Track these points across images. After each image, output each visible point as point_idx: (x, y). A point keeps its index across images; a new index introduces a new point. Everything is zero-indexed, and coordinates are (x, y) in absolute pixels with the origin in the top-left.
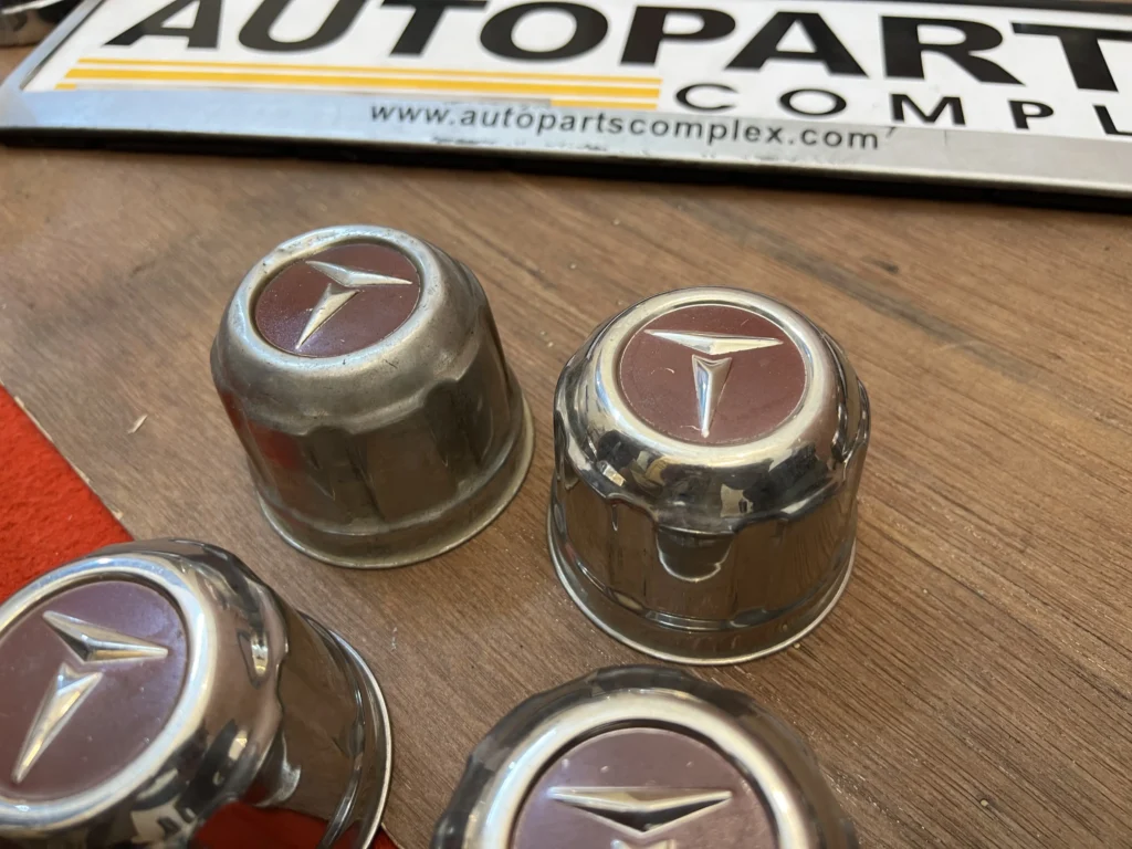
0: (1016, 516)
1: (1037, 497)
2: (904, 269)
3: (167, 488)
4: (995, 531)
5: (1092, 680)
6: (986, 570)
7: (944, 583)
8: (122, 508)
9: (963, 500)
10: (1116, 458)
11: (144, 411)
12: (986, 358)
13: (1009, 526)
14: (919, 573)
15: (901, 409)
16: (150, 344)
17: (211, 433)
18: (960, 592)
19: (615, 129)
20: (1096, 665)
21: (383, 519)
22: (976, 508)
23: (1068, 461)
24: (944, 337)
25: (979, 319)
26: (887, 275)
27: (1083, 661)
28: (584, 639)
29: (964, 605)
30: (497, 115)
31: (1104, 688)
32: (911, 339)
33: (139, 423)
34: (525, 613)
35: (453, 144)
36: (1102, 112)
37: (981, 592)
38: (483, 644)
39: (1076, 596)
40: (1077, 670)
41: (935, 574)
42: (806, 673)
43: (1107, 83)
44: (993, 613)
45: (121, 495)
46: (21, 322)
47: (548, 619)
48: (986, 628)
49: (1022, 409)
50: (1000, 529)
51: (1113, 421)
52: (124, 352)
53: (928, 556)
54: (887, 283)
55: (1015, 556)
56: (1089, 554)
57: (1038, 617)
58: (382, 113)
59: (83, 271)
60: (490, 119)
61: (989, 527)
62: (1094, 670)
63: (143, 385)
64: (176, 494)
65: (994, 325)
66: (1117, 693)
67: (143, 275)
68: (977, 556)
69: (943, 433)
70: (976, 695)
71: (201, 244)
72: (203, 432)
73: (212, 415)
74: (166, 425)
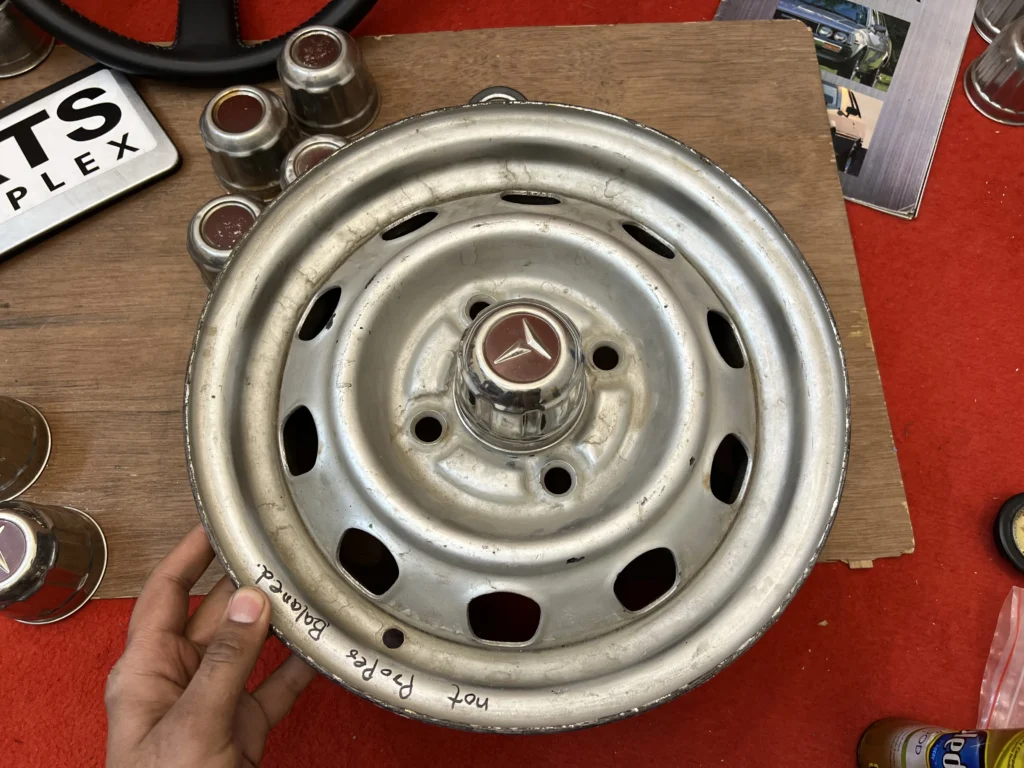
0: (90, 377)
1: (94, 366)
2: (11, 303)
4: (86, 387)
5: (131, 413)
6: (89, 402)
7: (80, 415)
9: (73, 383)
10: (113, 335)
12: (57, 324)
13: (89, 382)
15: (38, 364)
18: (87, 414)
22: (78, 383)
23: (99, 346)
24: (39, 324)
25: (48, 308)
26: (6, 310)
29: (88, 417)
31: (135, 413)
32: (26, 333)
36: (45, 177)
39: (118, 391)
40: (126, 413)
42: (54, 472)
43: (44, 158)
48: (98, 420)
49: (78, 336)
50: (89, 385)
51: (108, 321)
53: (71, 410)
54: (8, 314)
55: (97, 391)
56: (116, 375)
57: (110, 406)
61: (84, 387)
65: (54, 307)
68: (85, 399)
69: (57, 364)
70: (103, 441)
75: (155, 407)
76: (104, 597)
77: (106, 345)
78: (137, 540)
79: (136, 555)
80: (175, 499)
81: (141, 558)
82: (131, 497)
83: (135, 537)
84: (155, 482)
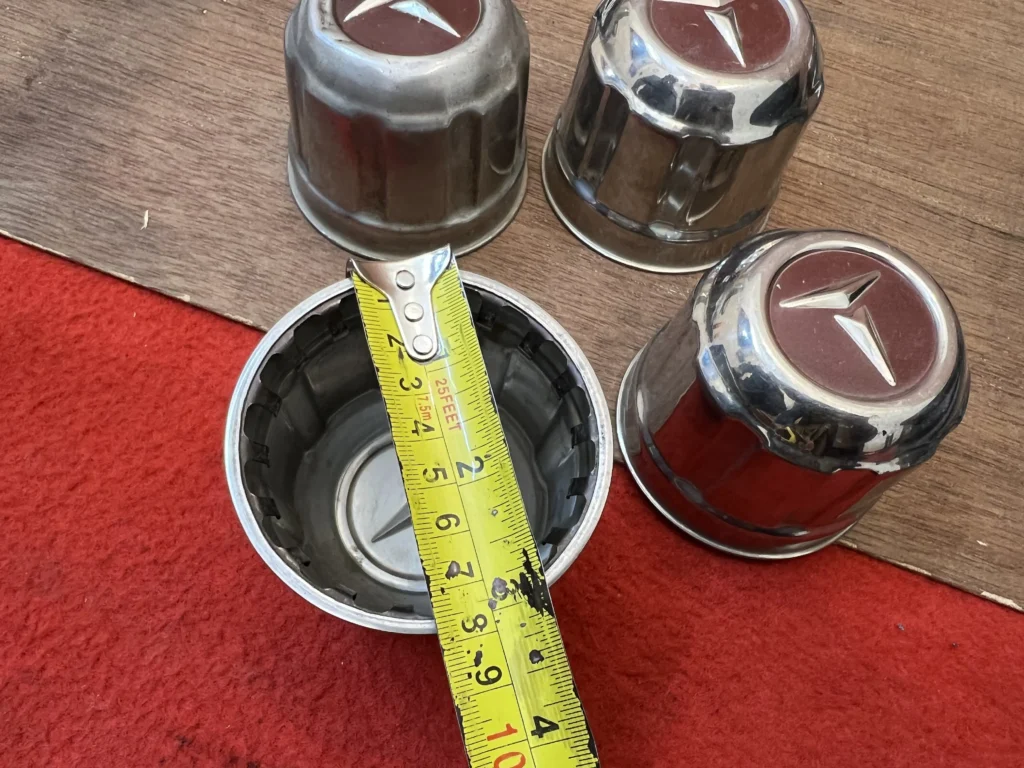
0: (855, 120)
1: (863, 104)
3: (217, 265)
4: (845, 133)
5: (933, 210)
6: (851, 160)
7: (831, 175)
8: (186, 291)
10: (898, 67)
11: (143, 209)
13: (854, 128)
14: (812, 172)
16: (100, 148)
17: (223, 210)
18: (842, 178)
20: (933, 201)
22: (829, 121)
23: (871, 75)
27: (924, 200)
28: (622, 278)
29: (846, 185)
31: (941, 213)
33: (146, 219)
37: (853, 175)
39: (907, 162)
40: (923, 206)
41: (822, 171)
44: (865, 186)
45: (176, 281)
47: (590, 272)
48: (864, 197)
49: (831, 46)
50: (849, 131)
51: (888, 42)
52: (76, 161)
53: (813, 160)
55: (864, 146)
56: (904, 134)
57: (887, 180)
61: (842, 132)
62: (931, 204)
63: (123, 186)
64: (228, 267)
66: (950, 214)
68: (843, 153)
71: (79, 42)
72: (214, 210)
73: (213, 195)
74: (174, 213)
75: (983, 217)
76: (864, 548)
77: (883, 79)
79: (941, 486)
81: (951, 497)
84: (982, 355)
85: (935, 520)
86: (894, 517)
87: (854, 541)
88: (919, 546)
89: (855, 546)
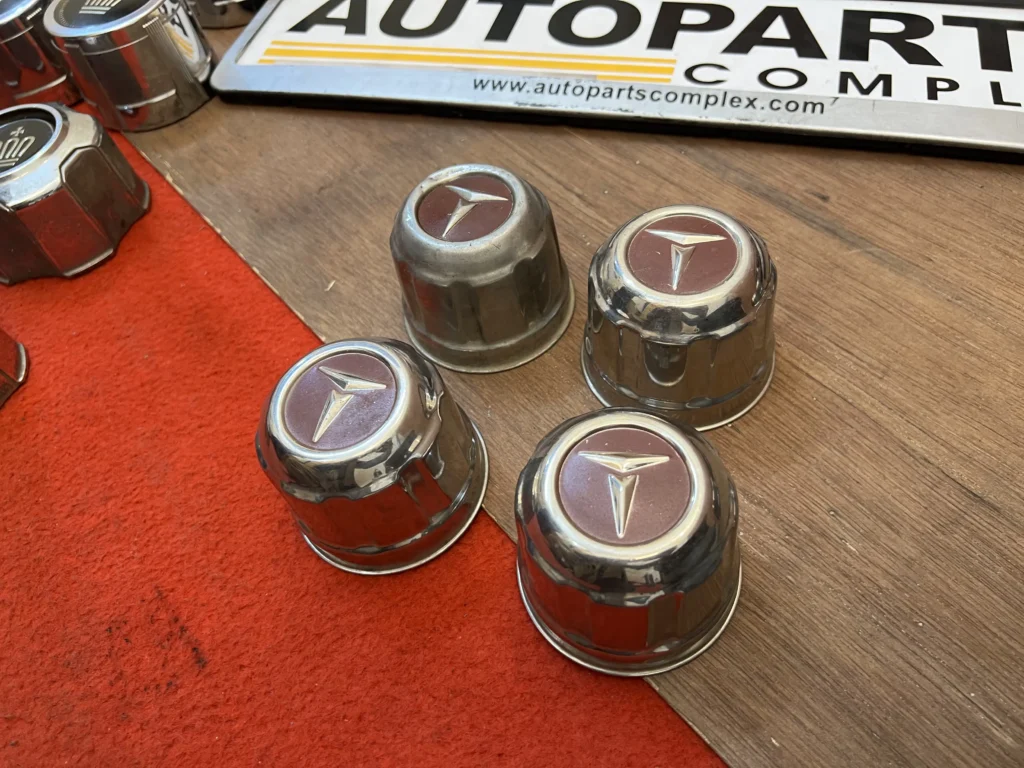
0: (881, 357)
1: (897, 347)
2: (833, 198)
3: (351, 324)
4: (865, 365)
5: (911, 453)
6: (856, 388)
7: (828, 394)
8: (325, 334)
9: (848, 347)
10: (955, 325)
11: (334, 278)
12: (881, 260)
13: (875, 363)
14: (812, 388)
15: (817, 290)
16: (334, 237)
17: (376, 292)
18: (837, 400)
19: (640, 97)
20: (916, 444)
21: (485, 341)
22: (856, 352)
23: (923, 326)
24: (853, 245)
25: (880, 233)
26: (820, 202)
27: (907, 442)
29: (838, 407)
30: (559, 86)
31: (917, 457)
32: (831, 245)
33: (331, 285)
34: (566, 401)
35: (528, 107)
36: (996, 88)
37: (850, 401)
38: (541, 417)
39: (911, 405)
40: (904, 447)
41: (822, 389)
42: (733, 441)
43: (1006, 66)
44: (856, 413)
45: (324, 327)
46: (251, 221)
47: (580, 405)
48: (850, 421)
49: (898, 292)
50: (870, 365)
51: (959, 302)
52: (317, 241)
53: (820, 379)
54: (820, 208)
55: (876, 380)
56: (924, 381)
57: (882, 415)
58: (480, 85)
59: (287, 189)
60: (554, 89)
61: (862, 364)
62: (914, 447)
63: (332, 262)
64: (357, 328)
65: (888, 237)
66: (926, 460)
67: (325, 192)
68: (852, 380)
69: (842, 306)
70: (837, 457)
71: (361, 172)
72: (371, 292)
73: (376, 282)
74: (348, 287)
75: (958, 472)
76: (664, 694)
77: (932, 331)
78: (784, 654)
79: (765, 678)
80: (898, 646)
81: (770, 691)
82: (823, 576)
83: (785, 646)
84: (880, 589)
85: (743, 702)
86: (706, 682)
87: (658, 684)
88: (714, 716)
89: (657, 689)
